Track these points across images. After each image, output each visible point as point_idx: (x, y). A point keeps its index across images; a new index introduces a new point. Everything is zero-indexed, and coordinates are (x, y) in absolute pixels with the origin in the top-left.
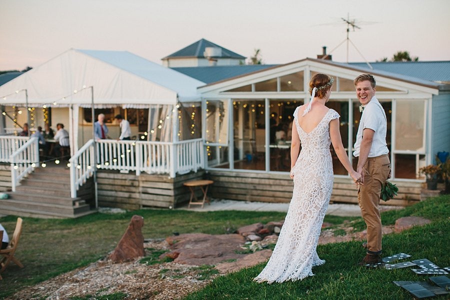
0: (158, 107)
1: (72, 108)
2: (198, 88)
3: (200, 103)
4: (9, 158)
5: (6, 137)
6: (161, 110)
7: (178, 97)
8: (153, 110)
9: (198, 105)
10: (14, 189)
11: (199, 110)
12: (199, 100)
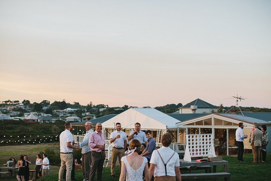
0: (160, 130)
1: (131, 130)
2: (176, 123)
3: (177, 129)
4: (107, 148)
5: (107, 140)
6: (161, 131)
7: (167, 127)
8: (159, 131)
9: (176, 130)
10: (109, 159)
11: (176, 131)
12: (177, 128)
